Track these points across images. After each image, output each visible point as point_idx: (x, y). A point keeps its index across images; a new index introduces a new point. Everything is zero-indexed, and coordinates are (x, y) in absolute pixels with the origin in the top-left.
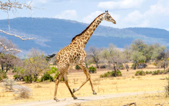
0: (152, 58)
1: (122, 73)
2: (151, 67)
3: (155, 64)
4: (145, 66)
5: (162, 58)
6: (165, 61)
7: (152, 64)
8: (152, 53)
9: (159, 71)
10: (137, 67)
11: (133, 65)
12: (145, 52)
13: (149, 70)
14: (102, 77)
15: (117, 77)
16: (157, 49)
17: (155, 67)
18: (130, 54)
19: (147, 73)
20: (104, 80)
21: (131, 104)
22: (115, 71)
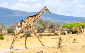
0: (47, 27)
1: (31, 35)
2: (46, 32)
3: (49, 31)
4: (43, 32)
5: (52, 28)
6: (54, 29)
7: (47, 30)
8: (47, 25)
9: (50, 34)
10: (39, 32)
11: (37, 31)
12: (43, 25)
13: (45, 34)
14: (21, 37)
15: (29, 37)
16: (49, 23)
17: (48, 32)
18: (36, 26)
19: (44, 35)
20: (23, 39)
21: (40, 52)
22: (28, 34)
